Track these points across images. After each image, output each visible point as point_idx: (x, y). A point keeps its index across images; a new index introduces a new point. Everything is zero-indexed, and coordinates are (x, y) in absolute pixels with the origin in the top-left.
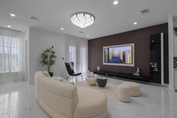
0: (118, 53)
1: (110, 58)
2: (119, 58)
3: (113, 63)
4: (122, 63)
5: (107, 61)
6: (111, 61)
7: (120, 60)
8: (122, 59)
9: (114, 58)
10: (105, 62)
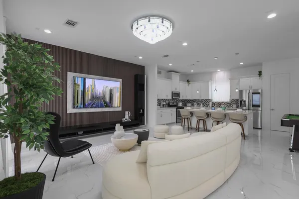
0: (103, 91)
1: (86, 99)
2: (104, 98)
3: (92, 107)
4: (107, 106)
5: (79, 105)
6: (89, 104)
7: (105, 102)
8: (108, 100)
9: (95, 98)
10: (74, 108)
